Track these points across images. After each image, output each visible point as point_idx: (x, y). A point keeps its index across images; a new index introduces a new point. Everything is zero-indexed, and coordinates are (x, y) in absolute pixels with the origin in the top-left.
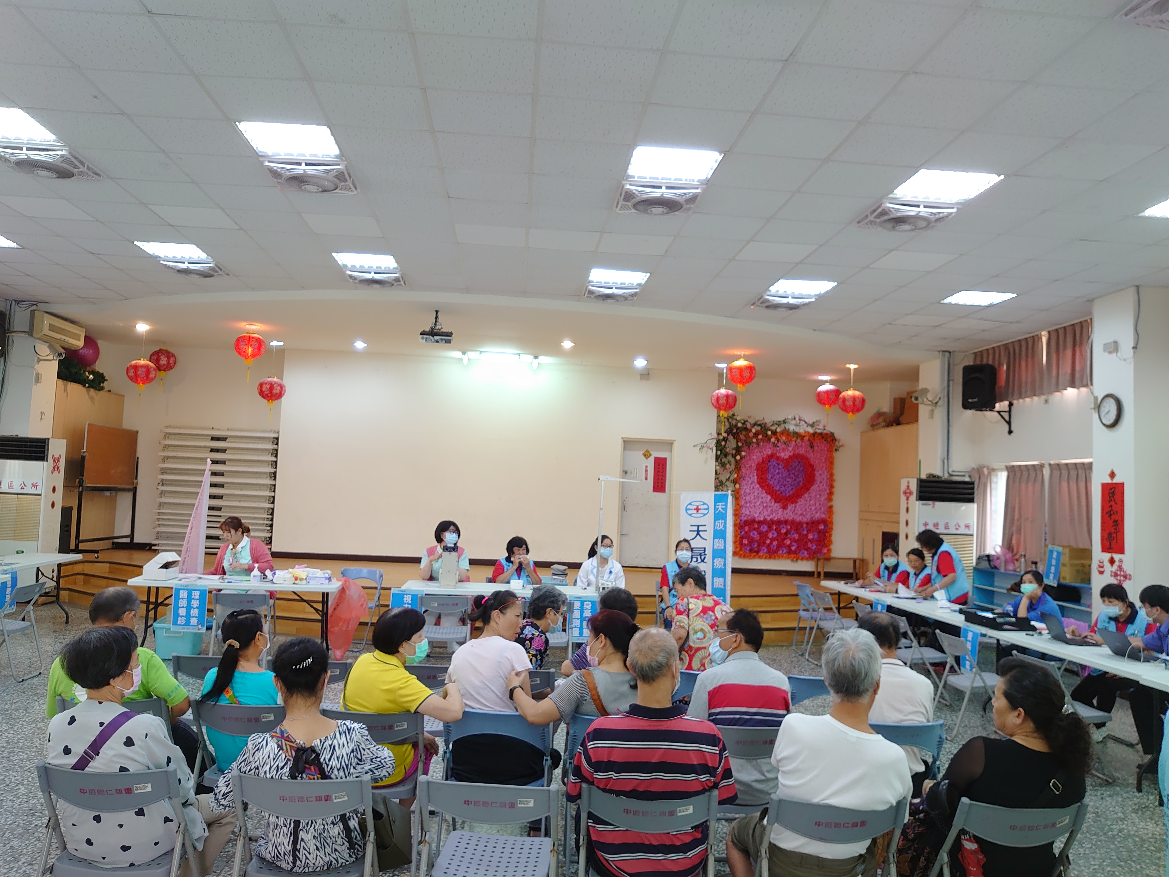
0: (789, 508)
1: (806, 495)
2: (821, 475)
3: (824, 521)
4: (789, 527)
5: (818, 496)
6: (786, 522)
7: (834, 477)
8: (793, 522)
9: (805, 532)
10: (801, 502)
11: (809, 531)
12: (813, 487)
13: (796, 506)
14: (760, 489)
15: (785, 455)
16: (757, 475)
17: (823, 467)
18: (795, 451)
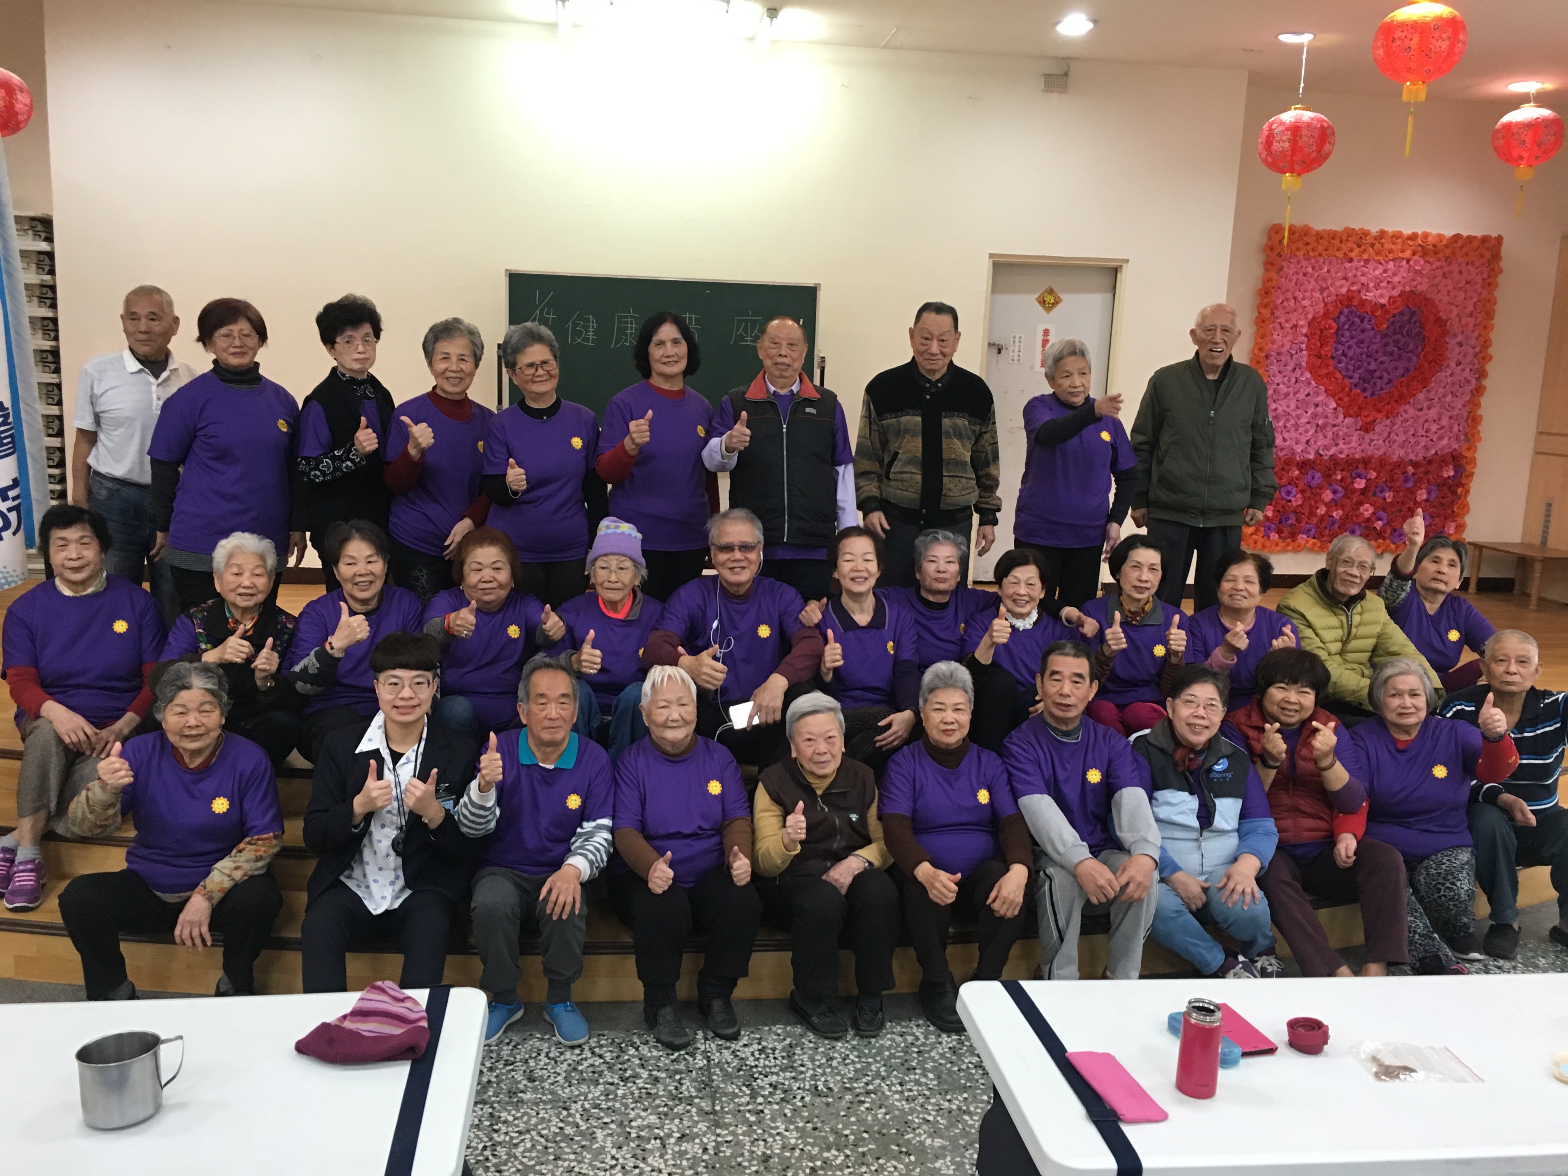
0: (1378, 428)
2: (1460, 344)
3: (1455, 459)
4: (1373, 475)
5: (1449, 398)
6: (1366, 462)
7: (1491, 351)
8: (1382, 462)
9: (1410, 485)
10: (1407, 412)
11: (1418, 482)
12: (1438, 374)
13: (1394, 424)
14: (1313, 383)
15: (1381, 296)
16: (1309, 348)
17: (1467, 325)
18: (1405, 285)
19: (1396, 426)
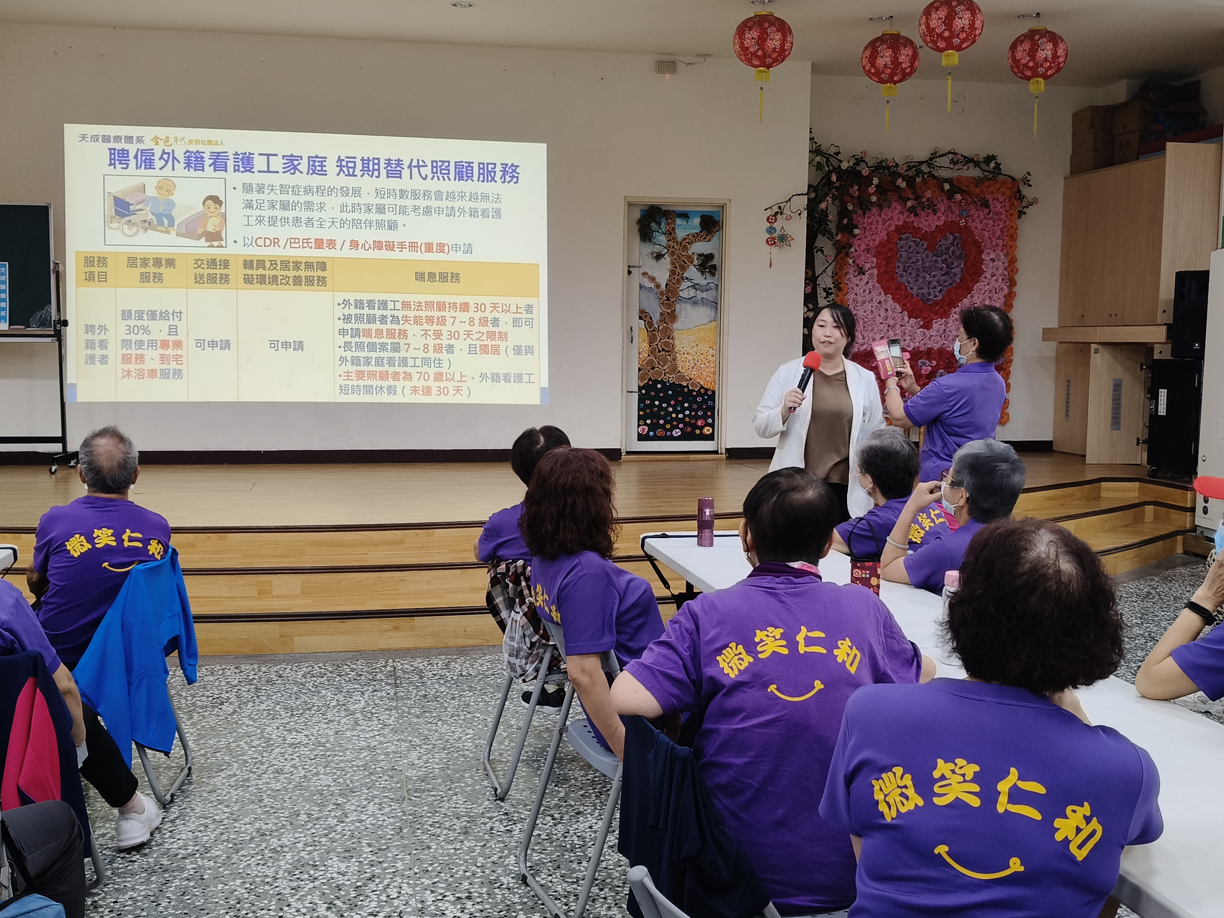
0: (935, 326)
2: (993, 260)
6: (928, 353)
7: (1017, 265)
12: (978, 284)
13: (947, 323)
14: (883, 293)
15: (929, 225)
16: (878, 266)
17: (997, 245)
18: (947, 216)
19: (949, 325)
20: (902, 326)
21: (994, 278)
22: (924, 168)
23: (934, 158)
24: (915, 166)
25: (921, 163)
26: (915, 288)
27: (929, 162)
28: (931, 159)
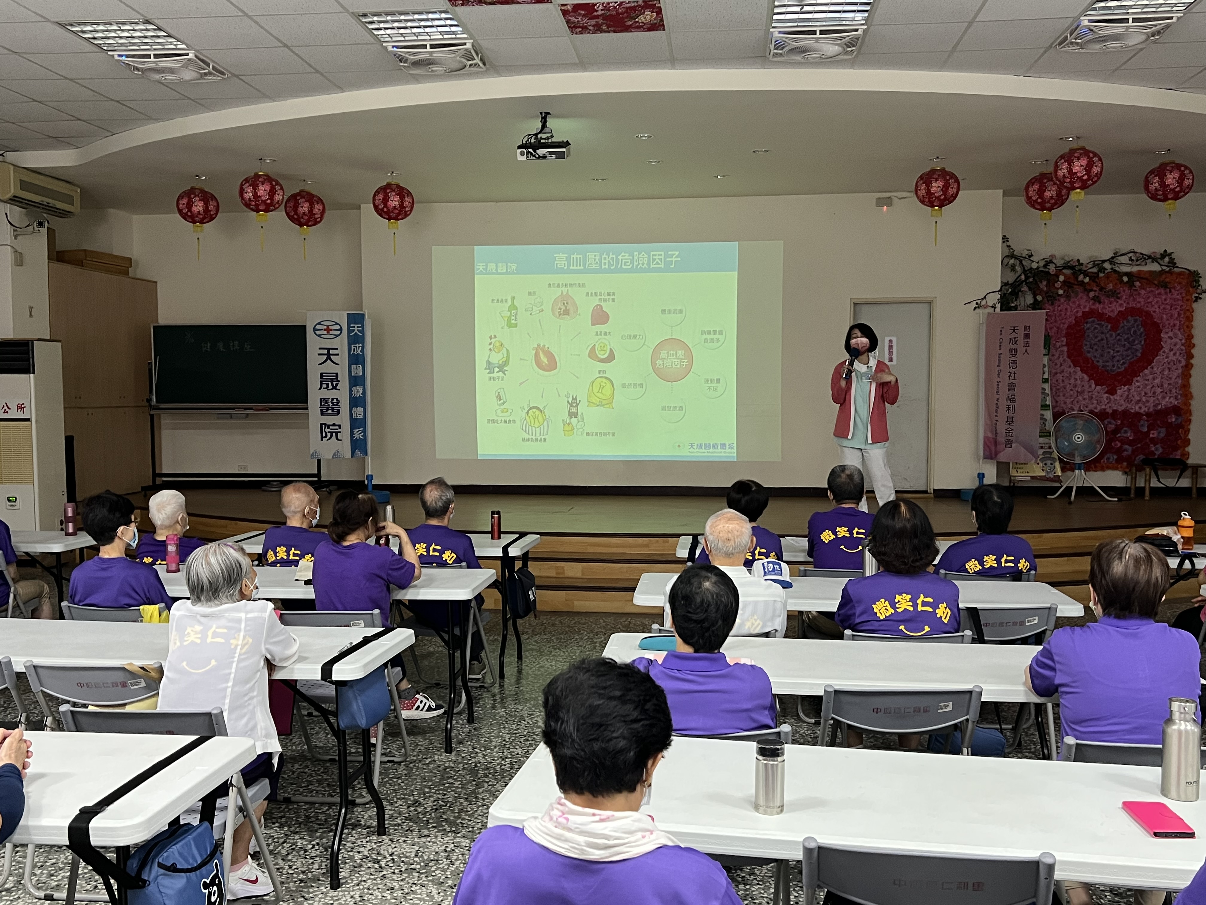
1: (1146, 371)
2: (1171, 338)
3: (1176, 410)
4: (1119, 422)
5: (1166, 373)
6: (1114, 414)
7: (1194, 341)
8: (1126, 413)
9: (1146, 429)
10: (1138, 382)
11: (1151, 428)
12: (1158, 357)
13: (1129, 390)
14: (1072, 365)
15: (1112, 311)
16: (1067, 344)
17: (1175, 325)
18: (1128, 303)
19: (1132, 391)
20: (1089, 392)
21: (1172, 353)
22: (1107, 265)
23: (1115, 257)
24: (1099, 264)
25: (1104, 261)
26: (1101, 361)
27: (1111, 261)
28: (1112, 258)
